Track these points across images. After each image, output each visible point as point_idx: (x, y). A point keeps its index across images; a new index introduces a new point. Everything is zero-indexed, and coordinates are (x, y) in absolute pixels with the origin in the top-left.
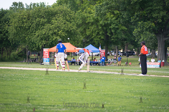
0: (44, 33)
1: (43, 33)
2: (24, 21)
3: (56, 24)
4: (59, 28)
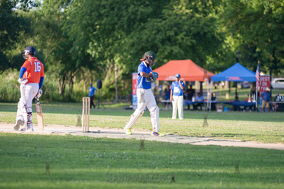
2: (102, 12)
3: (172, 18)
4: (179, 28)
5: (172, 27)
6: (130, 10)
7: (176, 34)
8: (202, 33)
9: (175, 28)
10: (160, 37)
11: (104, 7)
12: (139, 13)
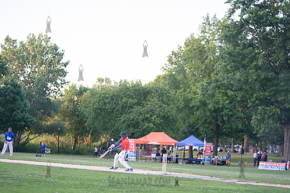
0: (132, 117)
1: (131, 119)
2: (106, 101)
3: (149, 106)
4: (153, 113)
5: (148, 112)
6: (123, 101)
7: (151, 116)
8: (166, 116)
9: (151, 113)
10: (141, 117)
11: (107, 98)
12: (129, 103)
